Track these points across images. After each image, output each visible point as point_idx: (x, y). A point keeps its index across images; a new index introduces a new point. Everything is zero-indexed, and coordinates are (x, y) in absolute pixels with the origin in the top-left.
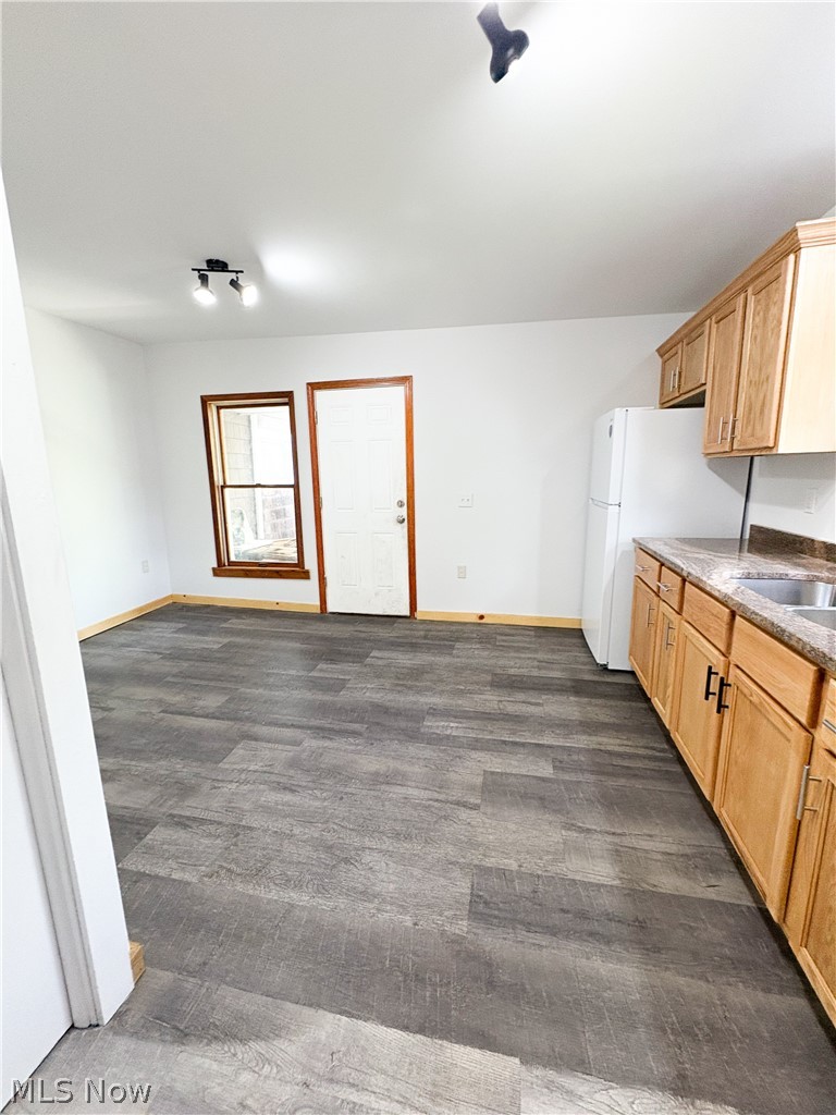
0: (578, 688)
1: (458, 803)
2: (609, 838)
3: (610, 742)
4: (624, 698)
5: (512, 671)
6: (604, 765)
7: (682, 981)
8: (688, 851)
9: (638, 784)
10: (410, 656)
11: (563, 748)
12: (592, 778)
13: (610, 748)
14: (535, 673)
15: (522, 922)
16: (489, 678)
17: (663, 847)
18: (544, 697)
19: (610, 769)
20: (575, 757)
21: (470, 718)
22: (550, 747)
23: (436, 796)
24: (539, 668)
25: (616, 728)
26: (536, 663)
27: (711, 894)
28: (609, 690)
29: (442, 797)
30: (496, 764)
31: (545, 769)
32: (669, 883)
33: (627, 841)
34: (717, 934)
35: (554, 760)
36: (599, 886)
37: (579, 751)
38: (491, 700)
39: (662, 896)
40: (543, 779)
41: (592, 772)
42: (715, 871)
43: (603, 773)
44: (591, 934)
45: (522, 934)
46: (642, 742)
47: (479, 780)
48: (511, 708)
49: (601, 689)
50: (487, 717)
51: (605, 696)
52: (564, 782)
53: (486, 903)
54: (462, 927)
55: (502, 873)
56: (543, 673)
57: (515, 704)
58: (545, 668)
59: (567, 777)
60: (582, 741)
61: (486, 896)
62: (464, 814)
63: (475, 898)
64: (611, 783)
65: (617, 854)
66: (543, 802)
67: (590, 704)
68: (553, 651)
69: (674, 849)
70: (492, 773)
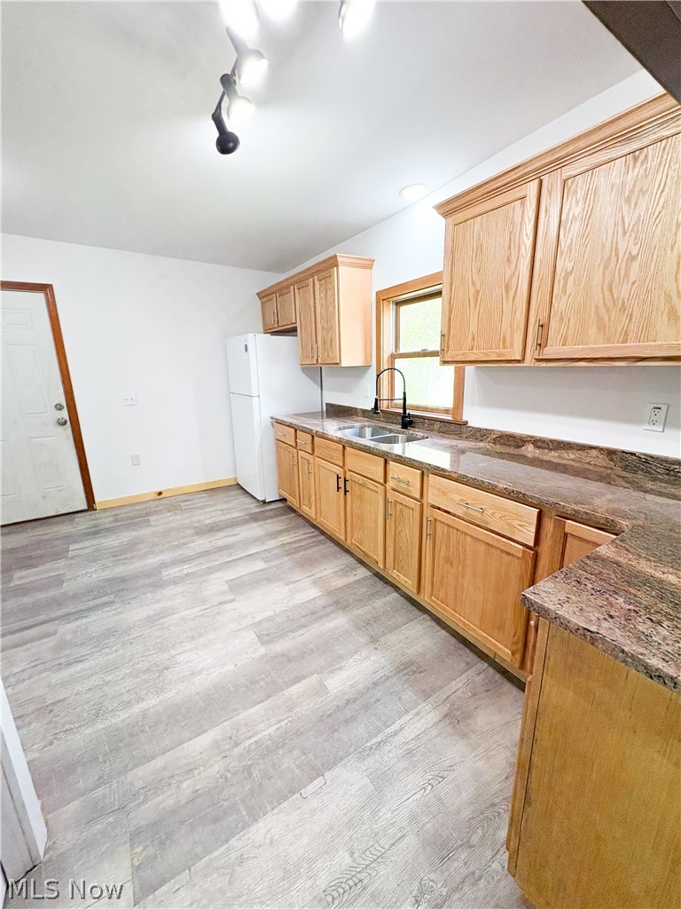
0: (254, 518)
1: (221, 604)
2: (309, 579)
3: (286, 538)
4: (282, 515)
5: (207, 522)
6: (289, 550)
7: (359, 611)
8: (342, 567)
9: (309, 551)
10: (114, 537)
11: (265, 551)
12: (287, 558)
13: (289, 541)
14: (223, 518)
15: (290, 631)
16: (192, 531)
17: (331, 571)
18: (237, 529)
19: (293, 550)
20: (273, 553)
21: (195, 558)
22: (256, 553)
23: (204, 607)
24: (223, 515)
25: (287, 531)
26: (219, 513)
27: (357, 578)
28: (271, 513)
29: (208, 606)
30: (231, 574)
31: (260, 565)
32: (340, 582)
33: (317, 576)
34: (364, 590)
35: (263, 559)
36: (314, 599)
37: (274, 548)
38: (202, 543)
39: (340, 588)
40: (262, 570)
41: (286, 556)
42: (354, 569)
43: (291, 554)
44: (321, 617)
45: (292, 635)
46: (301, 532)
47: (226, 587)
48: (220, 543)
49: (267, 514)
50: (206, 553)
51: (271, 517)
52: (275, 566)
53: (267, 635)
54: (262, 650)
55: (268, 619)
56: (228, 516)
57: (221, 539)
58: (227, 513)
59: (274, 563)
60: (272, 543)
61: (266, 632)
62: (228, 606)
63: (260, 637)
64: (296, 556)
65: (315, 583)
66: (269, 580)
67: (266, 524)
68: (227, 502)
69: (336, 569)
70: (231, 580)
